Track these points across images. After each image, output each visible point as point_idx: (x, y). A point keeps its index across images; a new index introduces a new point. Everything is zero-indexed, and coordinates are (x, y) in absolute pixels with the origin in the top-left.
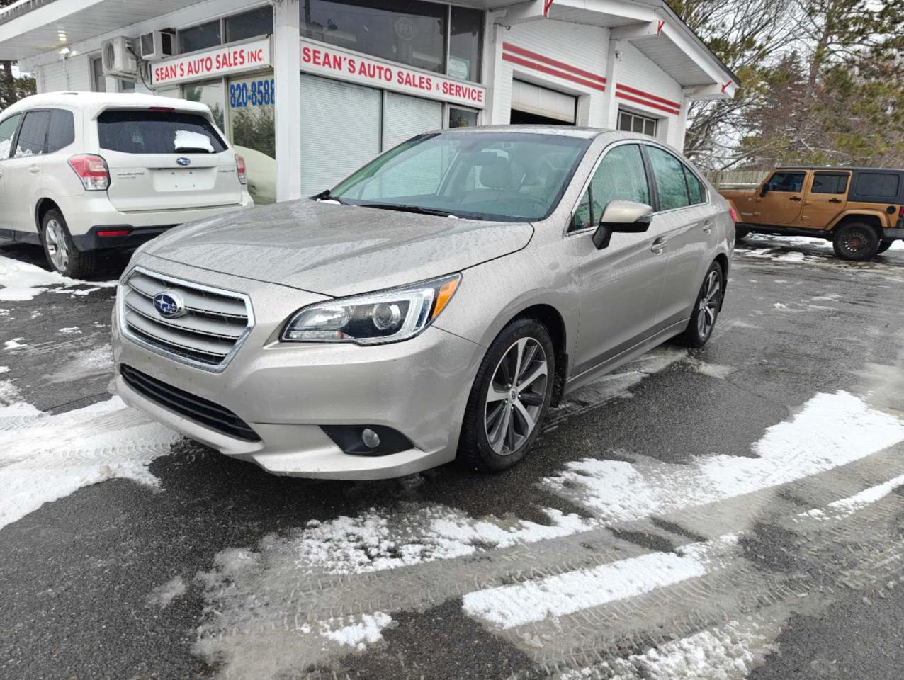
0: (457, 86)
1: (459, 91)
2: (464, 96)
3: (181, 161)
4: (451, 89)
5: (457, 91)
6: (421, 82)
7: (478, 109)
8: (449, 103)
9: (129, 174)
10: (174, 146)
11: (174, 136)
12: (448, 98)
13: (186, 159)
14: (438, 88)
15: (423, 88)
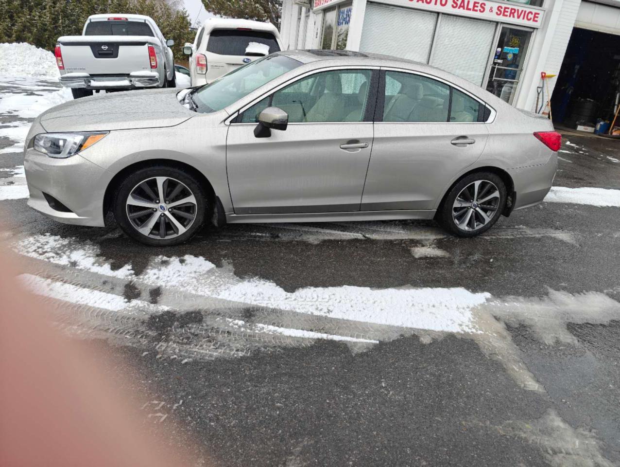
0: (512, 9)
1: (513, 13)
2: (519, 17)
3: (246, 60)
4: (505, 11)
5: (511, 13)
6: (474, 6)
7: (534, 28)
8: (502, 23)
9: (216, 66)
10: (245, 51)
11: (247, 45)
12: (501, 18)
13: (248, 59)
14: (491, 10)
15: (476, 11)
